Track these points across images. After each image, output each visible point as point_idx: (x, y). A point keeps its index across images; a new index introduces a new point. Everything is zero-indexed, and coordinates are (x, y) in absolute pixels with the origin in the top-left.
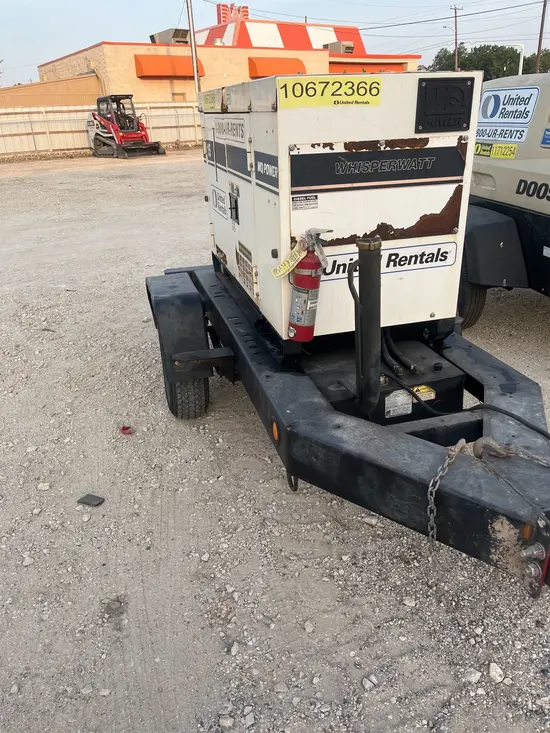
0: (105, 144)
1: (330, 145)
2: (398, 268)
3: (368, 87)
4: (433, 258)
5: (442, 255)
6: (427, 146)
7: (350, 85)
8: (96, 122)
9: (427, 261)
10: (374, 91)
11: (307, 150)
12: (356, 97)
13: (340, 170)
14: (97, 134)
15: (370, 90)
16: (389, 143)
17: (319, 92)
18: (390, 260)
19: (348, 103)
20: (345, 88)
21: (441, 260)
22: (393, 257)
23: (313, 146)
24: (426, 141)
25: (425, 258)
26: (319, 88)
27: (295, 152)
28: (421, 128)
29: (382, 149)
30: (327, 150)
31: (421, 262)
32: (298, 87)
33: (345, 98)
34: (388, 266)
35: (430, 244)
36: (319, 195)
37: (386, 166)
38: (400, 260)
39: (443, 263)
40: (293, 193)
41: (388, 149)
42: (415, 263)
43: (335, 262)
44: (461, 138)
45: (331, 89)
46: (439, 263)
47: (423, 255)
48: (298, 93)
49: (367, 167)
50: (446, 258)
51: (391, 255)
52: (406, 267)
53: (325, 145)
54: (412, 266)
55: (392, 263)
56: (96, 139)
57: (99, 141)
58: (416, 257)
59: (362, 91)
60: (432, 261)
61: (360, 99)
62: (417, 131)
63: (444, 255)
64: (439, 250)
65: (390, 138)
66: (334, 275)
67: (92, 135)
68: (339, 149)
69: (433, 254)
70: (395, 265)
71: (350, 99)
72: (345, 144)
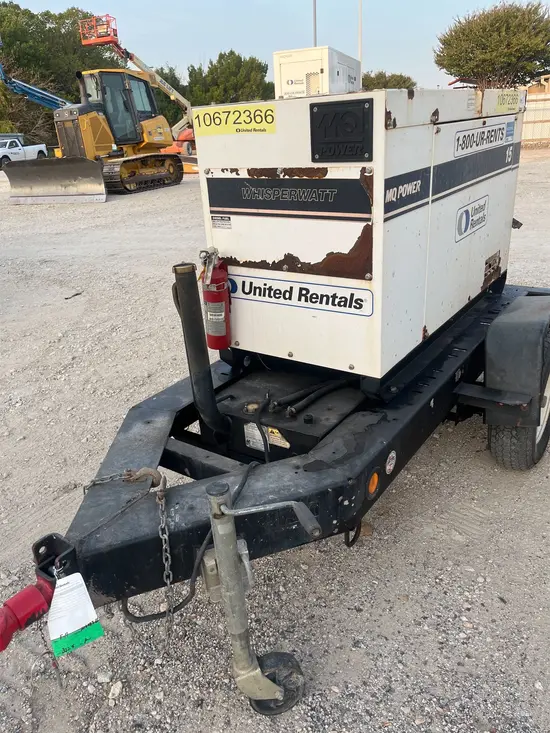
2: (309, 304)
5: (356, 301)
6: (326, 177)
9: (339, 305)
10: (269, 119)
11: (218, 175)
12: (253, 125)
13: (246, 194)
16: (286, 171)
17: (223, 122)
18: (300, 295)
19: (248, 131)
20: (244, 117)
21: (355, 307)
23: (223, 170)
24: (325, 171)
25: (337, 301)
26: (223, 117)
27: (210, 176)
28: (317, 157)
29: (281, 177)
30: (234, 175)
31: (333, 304)
33: (243, 126)
34: (300, 300)
35: (343, 286)
36: (232, 217)
37: (286, 195)
39: (357, 311)
40: (212, 212)
41: (287, 177)
42: (327, 303)
43: (251, 283)
44: (364, 170)
45: (232, 118)
46: (353, 310)
47: (334, 296)
48: (208, 123)
49: (269, 194)
50: (361, 306)
51: (301, 289)
52: (317, 305)
53: (232, 170)
55: (303, 298)
58: (327, 296)
59: (258, 119)
60: (345, 306)
61: (258, 127)
63: (359, 304)
64: (352, 295)
65: (287, 167)
66: (251, 296)
68: (244, 175)
69: (346, 299)
70: (306, 301)
71: (249, 127)
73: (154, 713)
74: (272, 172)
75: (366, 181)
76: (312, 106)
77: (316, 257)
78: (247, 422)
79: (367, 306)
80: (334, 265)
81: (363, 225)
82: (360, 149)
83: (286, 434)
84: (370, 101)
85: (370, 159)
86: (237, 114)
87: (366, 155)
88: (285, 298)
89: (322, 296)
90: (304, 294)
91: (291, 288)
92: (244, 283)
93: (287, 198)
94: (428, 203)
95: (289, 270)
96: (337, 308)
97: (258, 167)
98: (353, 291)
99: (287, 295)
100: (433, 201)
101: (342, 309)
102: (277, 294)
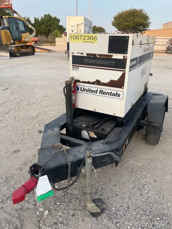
0: (170, 50)
1: (82, 54)
2: (103, 95)
3: (93, 38)
4: (114, 95)
5: (118, 95)
6: (112, 58)
7: (88, 37)
8: (170, 42)
10: (95, 39)
11: (76, 54)
12: (90, 40)
13: (85, 61)
14: (169, 46)
15: (94, 38)
16: (99, 55)
17: (80, 38)
19: (87, 42)
20: (87, 38)
21: (117, 96)
22: (101, 91)
23: (78, 53)
24: (112, 56)
25: (112, 94)
26: (80, 37)
27: (73, 55)
28: (110, 51)
29: (97, 56)
30: (82, 55)
31: (111, 95)
32: (74, 37)
33: (86, 40)
34: (100, 93)
35: (114, 90)
36: (79, 68)
37: (99, 62)
38: (104, 93)
39: (118, 98)
40: (73, 66)
41: (99, 57)
42: (109, 95)
43: (84, 88)
44: (124, 56)
45: (83, 38)
46: (117, 97)
47: (111, 93)
48: (74, 38)
49: (93, 61)
50: (119, 96)
51: (100, 90)
52: (105, 95)
53: (81, 53)
54: (107, 95)
55: (101, 93)
56: (168, 48)
57: (168, 49)
58: (109, 93)
59: (92, 39)
61: (91, 41)
62: (109, 52)
63: (119, 95)
64: (117, 93)
65: (100, 54)
66: (83, 92)
67: (167, 46)
68: (85, 55)
69: (115, 94)
70: (102, 94)
71: (88, 41)
72: (87, 54)
73: (60, 219)
74: (94, 55)
75: (125, 60)
76: (110, 36)
77: (106, 81)
78: (83, 130)
79: (121, 96)
80: (112, 84)
81: (122, 72)
82: (124, 50)
83: (96, 133)
84: (128, 37)
85: (127, 53)
86: (85, 37)
87: (126, 52)
88: (95, 93)
89: (107, 93)
90: (101, 92)
91: (97, 90)
92: (81, 88)
93: (99, 63)
94: (136, 67)
95: (97, 85)
96: (112, 96)
97: (90, 53)
98: (117, 92)
99: (96, 92)
100: (138, 66)
101: (113, 97)
102: (92, 91)
